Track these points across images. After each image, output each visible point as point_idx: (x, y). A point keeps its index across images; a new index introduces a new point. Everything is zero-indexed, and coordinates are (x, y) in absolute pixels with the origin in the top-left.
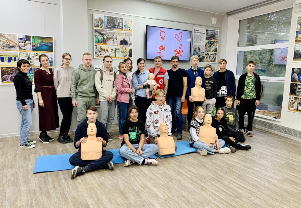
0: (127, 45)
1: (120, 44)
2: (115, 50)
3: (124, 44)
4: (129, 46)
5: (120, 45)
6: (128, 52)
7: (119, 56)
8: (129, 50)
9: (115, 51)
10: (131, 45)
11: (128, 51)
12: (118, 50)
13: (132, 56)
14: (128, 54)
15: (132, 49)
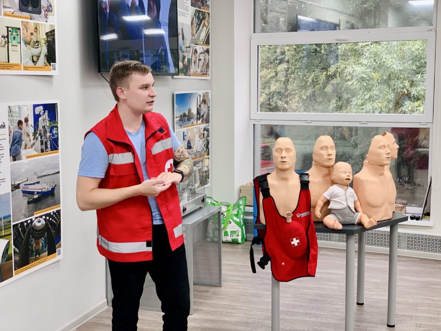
0: (39, 13)
1: (21, 10)
2: (6, 34)
3: (30, 8)
4: (46, 16)
5: (19, 13)
6: (43, 42)
7: (18, 62)
8: (47, 34)
9: (8, 37)
10: (50, 15)
11: (42, 37)
12: (14, 34)
13: (54, 61)
14: (44, 50)
15: (54, 31)
